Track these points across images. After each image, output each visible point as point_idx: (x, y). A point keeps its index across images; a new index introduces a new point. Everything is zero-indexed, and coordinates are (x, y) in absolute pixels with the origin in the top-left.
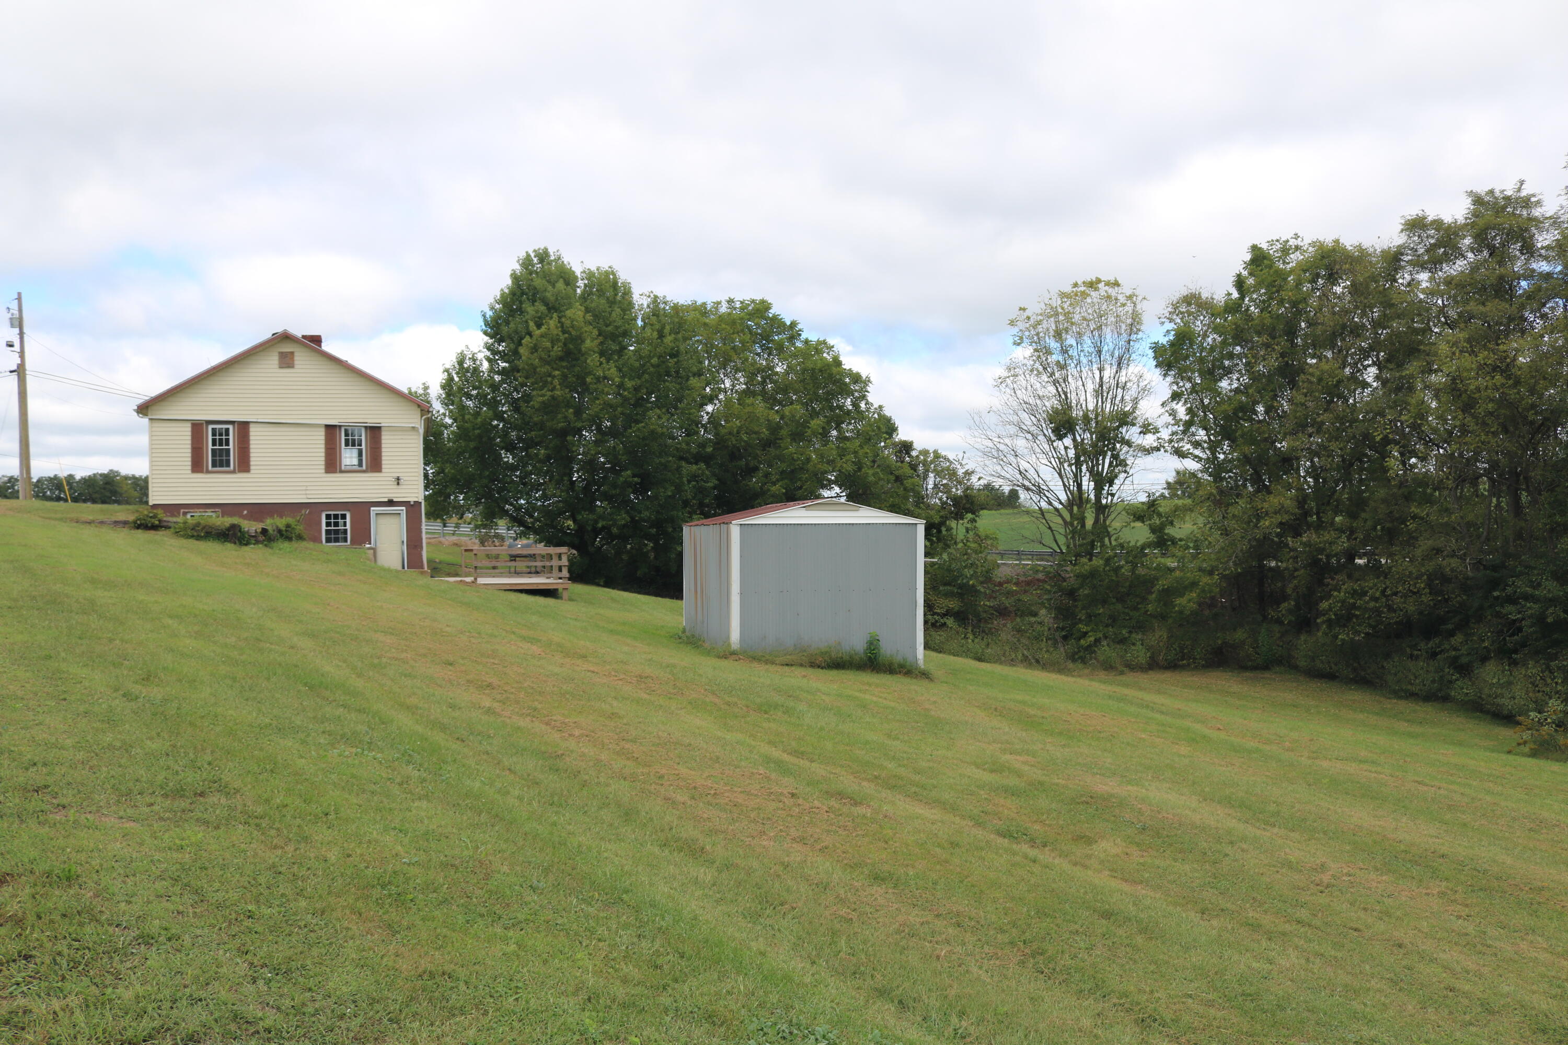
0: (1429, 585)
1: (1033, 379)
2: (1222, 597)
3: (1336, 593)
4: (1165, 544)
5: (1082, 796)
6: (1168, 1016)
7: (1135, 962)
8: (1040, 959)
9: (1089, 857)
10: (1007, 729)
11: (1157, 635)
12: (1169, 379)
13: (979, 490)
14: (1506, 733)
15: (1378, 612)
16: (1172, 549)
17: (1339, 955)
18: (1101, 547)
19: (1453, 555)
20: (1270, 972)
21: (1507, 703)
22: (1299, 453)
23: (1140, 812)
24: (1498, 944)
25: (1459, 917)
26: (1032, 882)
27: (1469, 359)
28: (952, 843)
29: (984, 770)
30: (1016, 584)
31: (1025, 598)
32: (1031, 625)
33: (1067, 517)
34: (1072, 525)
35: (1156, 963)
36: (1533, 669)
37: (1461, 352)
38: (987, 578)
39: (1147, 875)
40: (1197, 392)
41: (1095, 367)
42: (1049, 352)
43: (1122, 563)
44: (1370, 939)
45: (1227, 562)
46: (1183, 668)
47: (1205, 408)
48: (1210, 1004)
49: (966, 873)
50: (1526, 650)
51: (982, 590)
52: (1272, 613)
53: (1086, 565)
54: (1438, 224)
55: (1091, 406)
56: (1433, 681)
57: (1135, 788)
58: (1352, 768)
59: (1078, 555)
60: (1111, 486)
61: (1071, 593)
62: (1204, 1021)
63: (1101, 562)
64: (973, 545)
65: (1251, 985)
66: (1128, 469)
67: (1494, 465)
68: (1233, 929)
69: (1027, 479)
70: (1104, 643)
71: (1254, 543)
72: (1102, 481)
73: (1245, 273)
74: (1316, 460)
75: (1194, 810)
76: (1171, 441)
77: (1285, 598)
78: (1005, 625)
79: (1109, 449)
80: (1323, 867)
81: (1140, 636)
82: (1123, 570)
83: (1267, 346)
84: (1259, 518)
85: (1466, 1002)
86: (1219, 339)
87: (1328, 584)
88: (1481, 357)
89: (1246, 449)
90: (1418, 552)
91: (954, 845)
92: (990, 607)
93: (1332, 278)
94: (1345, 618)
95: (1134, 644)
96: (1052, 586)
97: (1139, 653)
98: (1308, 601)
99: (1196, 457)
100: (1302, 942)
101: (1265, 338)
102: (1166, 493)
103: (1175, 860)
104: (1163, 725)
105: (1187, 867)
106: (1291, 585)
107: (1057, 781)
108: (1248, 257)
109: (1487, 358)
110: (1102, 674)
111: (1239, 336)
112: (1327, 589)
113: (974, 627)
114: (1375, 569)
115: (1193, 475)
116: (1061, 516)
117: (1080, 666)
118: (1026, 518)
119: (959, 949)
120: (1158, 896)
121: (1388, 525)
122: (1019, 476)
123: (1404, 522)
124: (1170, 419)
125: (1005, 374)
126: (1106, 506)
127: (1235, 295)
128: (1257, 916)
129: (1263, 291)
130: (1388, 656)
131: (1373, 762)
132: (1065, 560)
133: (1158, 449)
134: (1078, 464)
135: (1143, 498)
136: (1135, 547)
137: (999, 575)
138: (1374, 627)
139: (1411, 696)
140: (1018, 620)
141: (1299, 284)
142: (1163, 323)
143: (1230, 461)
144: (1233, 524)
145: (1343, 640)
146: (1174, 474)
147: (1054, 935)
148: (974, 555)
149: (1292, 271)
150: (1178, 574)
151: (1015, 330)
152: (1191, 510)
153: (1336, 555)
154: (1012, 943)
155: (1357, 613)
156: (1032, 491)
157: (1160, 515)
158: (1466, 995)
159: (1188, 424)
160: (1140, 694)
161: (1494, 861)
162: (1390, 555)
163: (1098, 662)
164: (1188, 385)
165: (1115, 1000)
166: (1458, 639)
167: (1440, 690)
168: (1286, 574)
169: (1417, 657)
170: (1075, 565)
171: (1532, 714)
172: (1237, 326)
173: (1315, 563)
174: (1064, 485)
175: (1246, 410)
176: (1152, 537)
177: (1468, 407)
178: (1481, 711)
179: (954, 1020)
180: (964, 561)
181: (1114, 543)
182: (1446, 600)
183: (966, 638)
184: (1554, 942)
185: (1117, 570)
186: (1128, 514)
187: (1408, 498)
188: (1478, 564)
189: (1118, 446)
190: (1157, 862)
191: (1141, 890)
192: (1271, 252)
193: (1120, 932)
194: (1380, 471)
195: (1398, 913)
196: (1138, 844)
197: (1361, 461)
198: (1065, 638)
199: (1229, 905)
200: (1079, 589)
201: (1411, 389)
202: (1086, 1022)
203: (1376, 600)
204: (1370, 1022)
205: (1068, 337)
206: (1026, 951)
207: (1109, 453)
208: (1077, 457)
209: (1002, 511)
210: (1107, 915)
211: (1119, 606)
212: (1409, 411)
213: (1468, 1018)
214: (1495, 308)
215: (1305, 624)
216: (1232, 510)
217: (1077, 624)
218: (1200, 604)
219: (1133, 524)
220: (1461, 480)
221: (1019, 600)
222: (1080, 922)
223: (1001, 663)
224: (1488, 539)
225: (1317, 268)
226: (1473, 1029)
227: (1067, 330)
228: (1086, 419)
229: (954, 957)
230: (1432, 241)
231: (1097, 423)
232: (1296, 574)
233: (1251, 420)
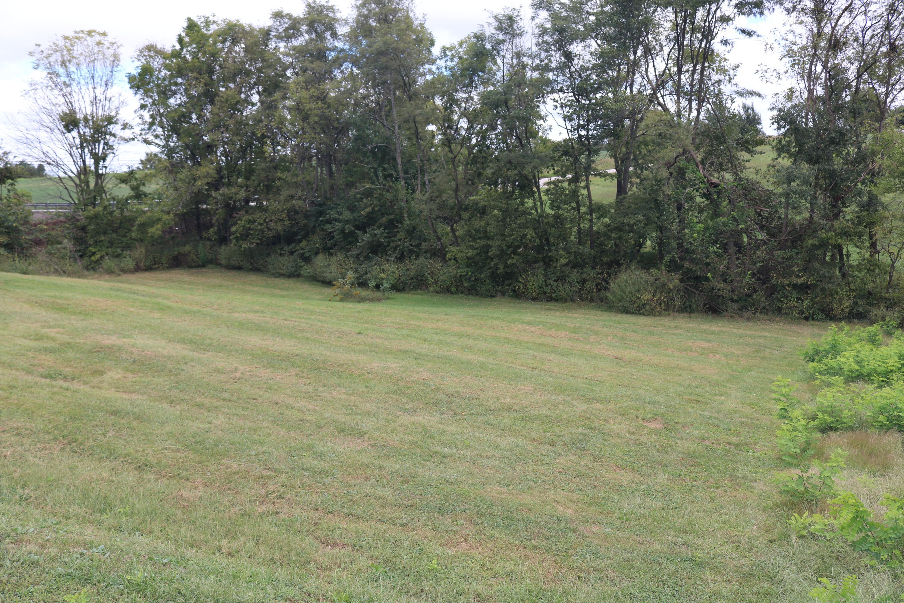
0: (288, 216)
1: (48, 92)
2: (176, 227)
3: (239, 222)
4: (140, 197)
5: (95, 348)
6: (154, 462)
7: (133, 436)
8: (74, 445)
9: (102, 382)
10: (44, 314)
11: (139, 251)
12: (139, 96)
13: (16, 165)
14: (328, 291)
15: (262, 231)
16: (144, 199)
17: (246, 413)
18: (101, 199)
19: (300, 198)
20: (209, 428)
21: (328, 276)
22: (216, 143)
23: (132, 353)
24: (323, 394)
25: (305, 384)
26: (67, 401)
27: (305, 92)
28: (10, 387)
29: (30, 340)
30: (46, 224)
31: (53, 233)
32: (58, 249)
33: (78, 182)
34: (81, 186)
35: (145, 435)
36: (340, 257)
37: (301, 88)
38: (26, 222)
39: (137, 387)
40: (156, 105)
41: (90, 86)
42: (58, 75)
43: (115, 209)
44: (262, 402)
45: (177, 206)
46: (156, 269)
47: (161, 115)
48: (178, 451)
49: (21, 403)
50: (336, 247)
51: (23, 229)
52: (204, 234)
53: (91, 211)
54: (289, 16)
55: (89, 112)
56: (292, 267)
57: (128, 339)
58: (251, 316)
59: (86, 205)
60: (104, 162)
61: (83, 229)
62: (175, 460)
63: (101, 209)
64: (14, 201)
65: (200, 436)
66: (115, 151)
67: (319, 151)
68: (188, 409)
69: (49, 157)
70: (107, 258)
71: (193, 195)
72: (98, 159)
73: (183, 34)
74: (226, 147)
75: (164, 348)
76: (141, 134)
77: (212, 226)
78: (41, 251)
79: (102, 139)
80: (236, 369)
81: (128, 252)
82: (115, 213)
83: (196, 79)
84: (195, 180)
85: (308, 425)
86: (169, 73)
87: (235, 217)
88: (311, 91)
89: (186, 140)
90: (282, 198)
91: (12, 387)
92: (29, 240)
93: (235, 42)
94: (245, 236)
95: (125, 257)
96: (70, 225)
97: (129, 263)
98: (225, 227)
99: (157, 144)
100: (226, 410)
101: (195, 74)
102: (141, 167)
103: (154, 377)
104: (144, 302)
105: (161, 380)
106: (215, 219)
107: (79, 341)
108: (185, 24)
109: (314, 92)
110: (107, 277)
111: (180, 72)
112: (235, 220)
113: (19, 253)
114: (260, 207)
115: (156, 155)
116: (73, 180)
117: (93, 273)
118: (50, 183)
119: (19, 449)
120: (144, 398)
121: (266, 183)
122: (43, 156)
123: (274, 182)
124: (140, 121)
125: (28, 88)
126: (102, 174)
127: (178, 47)
128: (202, 400)
129: (194, 46)
130: (269, 255)
131: (262, 312)
132: (77, 208)
133: (133, 139)
134: (82, 147)
135: (125, 169)
136: (122, 199)
137: (34, 219)
138: (260, 240)
139: (282, 275)
140: (49, 247)
141: (215, 43)
142: (133, 61)
143: (178, 147)
144: (179, 184)
145: (245, 248)
146: (145, 155)
147: (82, 430)
148: (15, 207)
149: (211, 35)
150: (149, 214)
151: (33, 59)
152: (155, 176)
153: (239, 201)
154: (55, 439)
155: (252, 232)
156: (52, 165)
157: (136, 179)
158: (308, 421)
159: (152, 124)
160: (130, 286)
161: (321, 354)
162: (268, 200)
163: (103, 269)
164: (150, 100)
165: (122, 459)
166: (304, 243)
167: (296, 271)
168: (212, 212)
169: (284, 255)
170: (85, 211)
171: (340, 280)
172: (179, 67)
173: (227, 205)
174: (74, 161)
175: (186, 117)
176: (132, 193)
177: (305, 118)
178: (317, 281)
179: (20, 491)
180: (8, 211)
181: (108, 197)
182: (297, 223)
183: (14, 260)
184: (348, 389)
185: (111, 213)
186: (117, 179)
187: (276, 168)
188: (312, 203)
189: (108, 137)
190: (143, 379)
191: (134, 396)
192: (199, 23)
193: (123, 421)
194: (261, 153)
195: (276, 387)
196: (131, 371)
197: (251, 147)
198: (81, 256)
199: (186, 397)
200: (88, 225)
201: (276, 107)
202: (105, 475)
203: (261, 224)
204: (262, 443)
205: (71, 66)
206: (65, 442)
207: (102, 141)
208: (82, 144)
209: (34, 179)
210: (115, 413)
211: (114, 235)
212: (275, 120)
213: (309, 432)
214: (317, 65)
215: (223, 240)
216: (179, 176)
217: (88, 247)
218: (163, 232)
219: (120, 185)
220: (303, 159)
221: (49, 235)
222: (98, 420)
223: (40, 275)
224: (317, 190)
225: (226, 34)
226: (312, 437)
227: (70, 61)
228: (86, 120)
229: (17, 454)
230: (287, 26)
231: (93, 122)
232: (217, 212)
233: (188, 122)
